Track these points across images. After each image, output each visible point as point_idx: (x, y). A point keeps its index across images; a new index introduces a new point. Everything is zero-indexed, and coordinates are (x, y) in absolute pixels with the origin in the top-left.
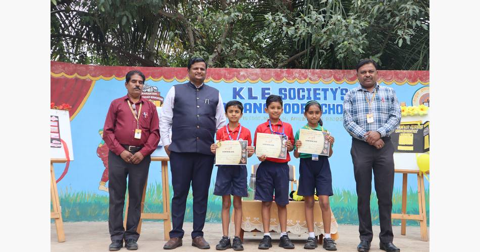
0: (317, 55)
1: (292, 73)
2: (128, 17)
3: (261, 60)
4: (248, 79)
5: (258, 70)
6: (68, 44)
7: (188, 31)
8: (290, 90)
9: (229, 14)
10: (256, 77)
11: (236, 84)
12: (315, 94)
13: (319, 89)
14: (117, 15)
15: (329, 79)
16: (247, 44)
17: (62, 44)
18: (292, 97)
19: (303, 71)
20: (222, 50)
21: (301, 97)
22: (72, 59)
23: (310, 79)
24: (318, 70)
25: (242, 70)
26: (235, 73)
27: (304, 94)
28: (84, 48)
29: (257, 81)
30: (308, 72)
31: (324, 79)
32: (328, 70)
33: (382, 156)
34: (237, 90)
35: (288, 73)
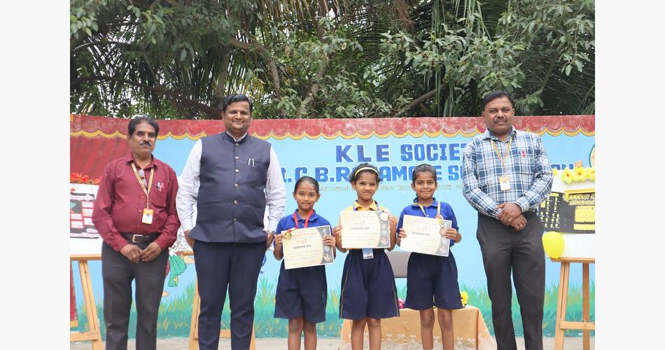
0: (451, 96)
1: (419, 124)
2: (187, 50)
3: (373, 105)
4: (357, 133)
5: (370, 121)
6: (104, 88)
7: (271, 67)
8: (417, 146)
9: (328, 41)
10: (367, 130)
11: (340, 140)
12: (452, 151)
13: (457, 145)
14: (174, 48)
15: (472, 130)
16: (355, 84)
17: (97, 89)
18: (420, 156)
19: (434, 120)
20: (319, 92)
21: (432, 157)
22: (111, 109)
23: (445, 131)
24: (454, 119)
25: (348, 121)
26: (339, 125)
27: (436, 152)
28: (128, 94)
29: (369, 136)
30: (441, 121)
31: (464, 130)
32: (470, 118)
33: (525, 241)
34: (343, 149)
35: (414, 123)
